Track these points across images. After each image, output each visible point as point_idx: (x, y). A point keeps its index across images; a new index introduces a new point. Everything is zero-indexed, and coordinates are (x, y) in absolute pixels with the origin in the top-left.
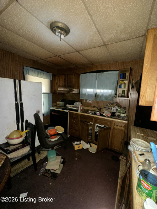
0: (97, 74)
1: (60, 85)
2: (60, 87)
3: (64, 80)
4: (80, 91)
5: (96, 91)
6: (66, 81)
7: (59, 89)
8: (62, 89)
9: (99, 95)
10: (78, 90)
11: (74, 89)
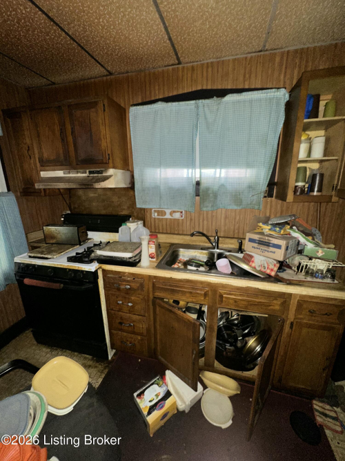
0: (197, 107)
1: (45, 155)
2: (46, 164)
3: (58, 133)
4: (133, 177)
5: (198, 175)
6: (70, 139)
7: (43, 174)
8: (60, 174)
9: (207, 189)
10: (128, 174)
11: (111, 171)
